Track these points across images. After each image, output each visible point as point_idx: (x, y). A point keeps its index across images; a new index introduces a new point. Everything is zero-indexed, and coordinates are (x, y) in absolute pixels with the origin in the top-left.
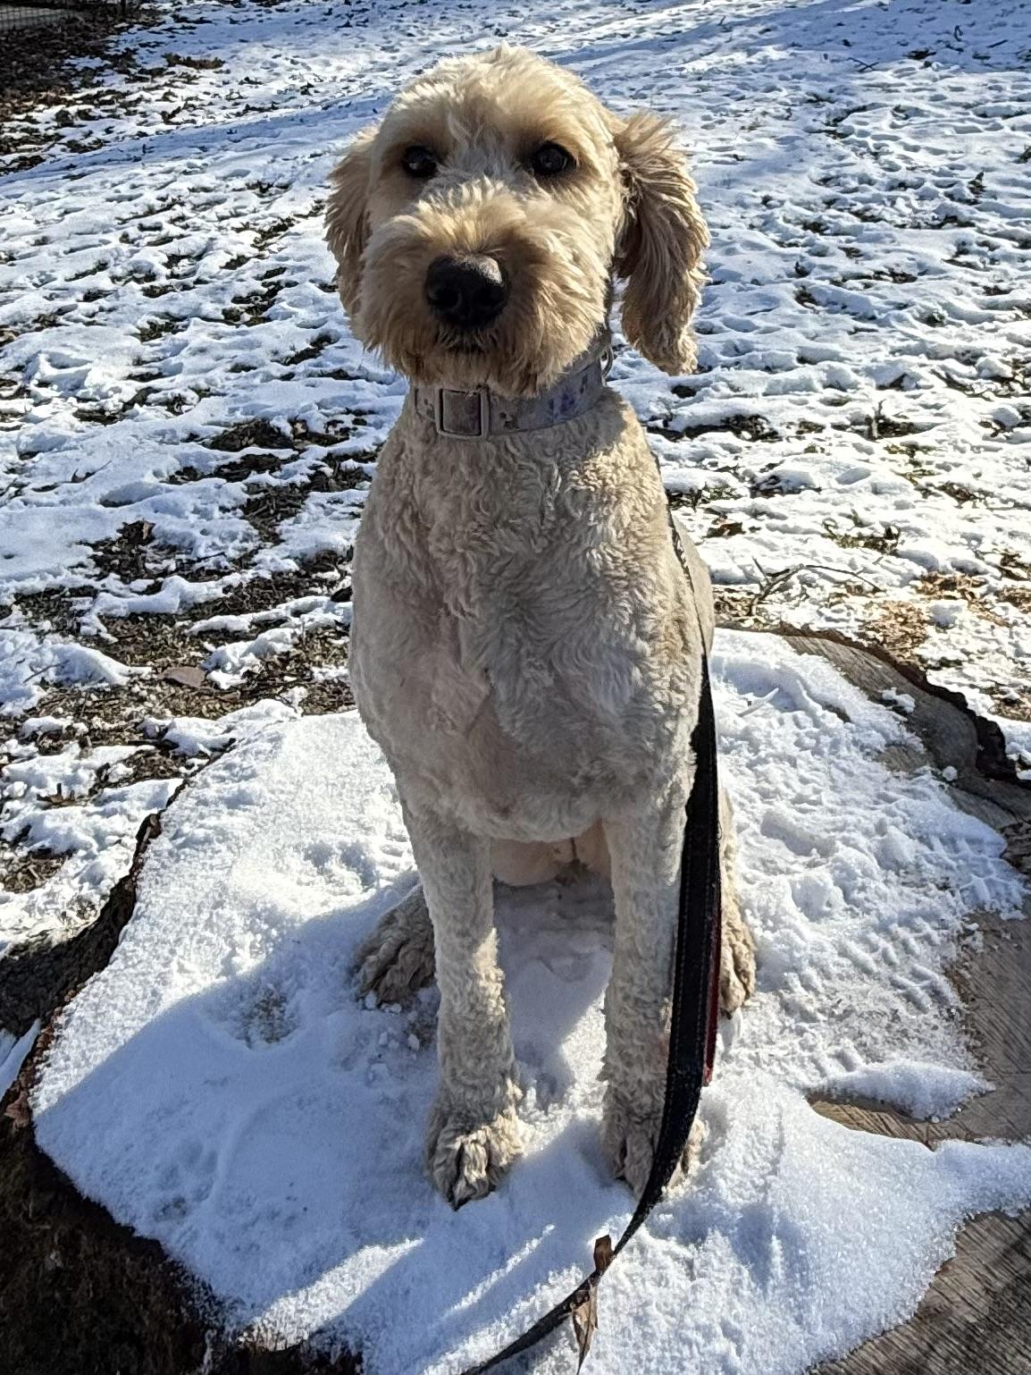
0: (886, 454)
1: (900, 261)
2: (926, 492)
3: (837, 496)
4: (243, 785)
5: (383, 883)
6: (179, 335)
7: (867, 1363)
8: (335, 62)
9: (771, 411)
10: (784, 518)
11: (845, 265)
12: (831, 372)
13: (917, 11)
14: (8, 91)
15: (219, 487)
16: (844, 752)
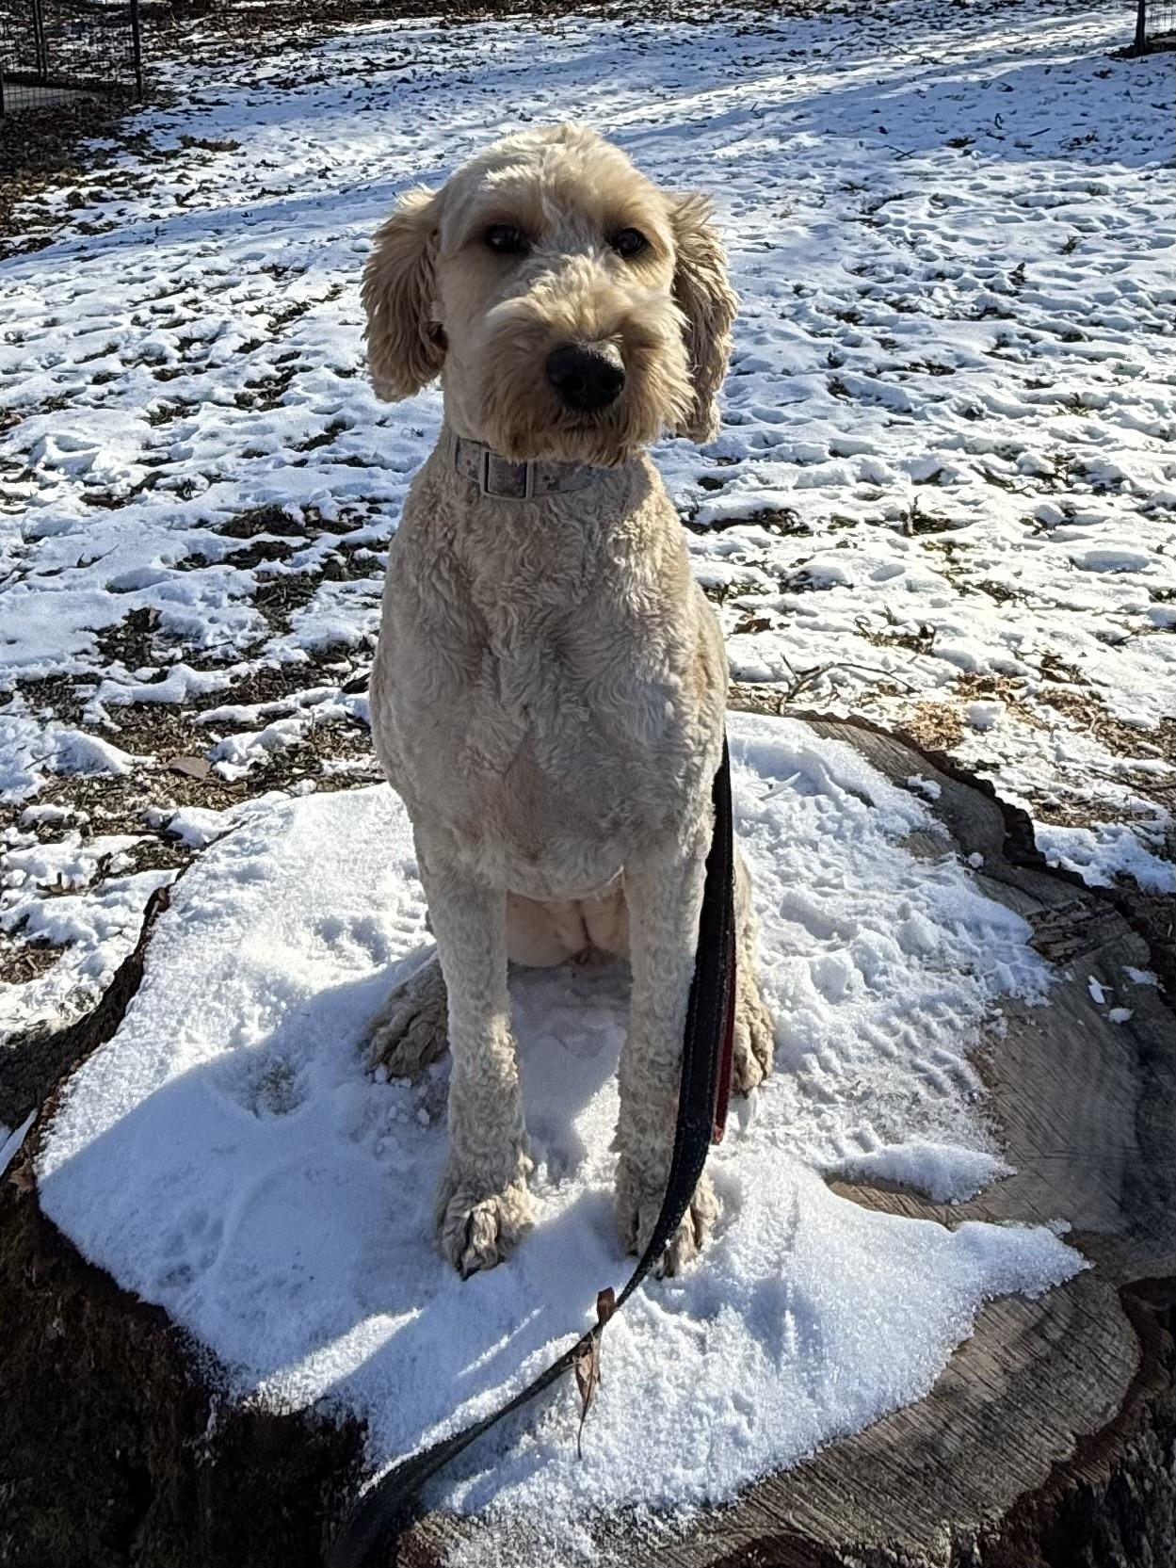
0: (922, 550)
1: (938, 353)
2: (963, 591)
3: (870, 593)
4: (254, 859)
5: (394, 958)
6: (190, 420)
7: (881, 1439)
8: (354, 145)
9: (802, 505)
10: (814, 615)
11: (879, 355)
12: (864, 465)
13: (956, 98)
14: (20, 171)
15: (229, 574)
16: (867, 836)
